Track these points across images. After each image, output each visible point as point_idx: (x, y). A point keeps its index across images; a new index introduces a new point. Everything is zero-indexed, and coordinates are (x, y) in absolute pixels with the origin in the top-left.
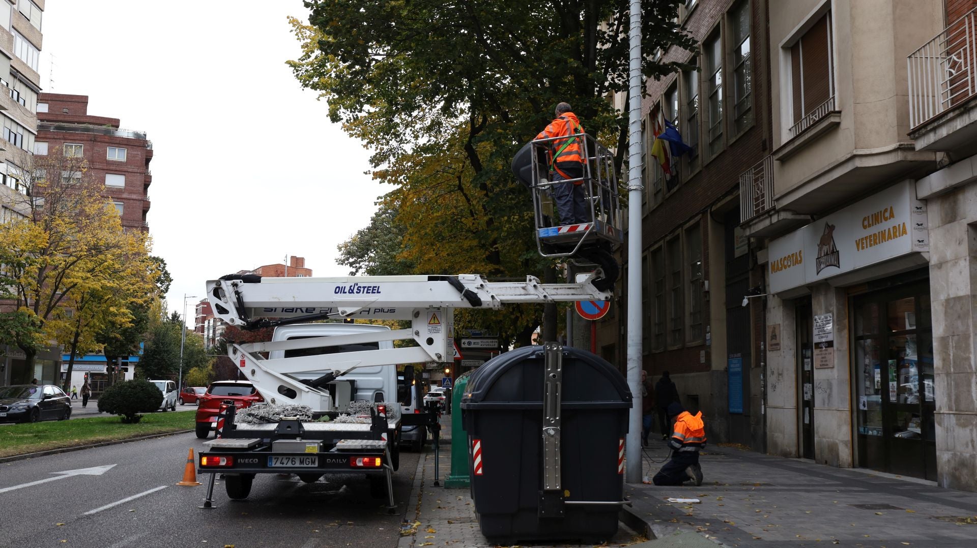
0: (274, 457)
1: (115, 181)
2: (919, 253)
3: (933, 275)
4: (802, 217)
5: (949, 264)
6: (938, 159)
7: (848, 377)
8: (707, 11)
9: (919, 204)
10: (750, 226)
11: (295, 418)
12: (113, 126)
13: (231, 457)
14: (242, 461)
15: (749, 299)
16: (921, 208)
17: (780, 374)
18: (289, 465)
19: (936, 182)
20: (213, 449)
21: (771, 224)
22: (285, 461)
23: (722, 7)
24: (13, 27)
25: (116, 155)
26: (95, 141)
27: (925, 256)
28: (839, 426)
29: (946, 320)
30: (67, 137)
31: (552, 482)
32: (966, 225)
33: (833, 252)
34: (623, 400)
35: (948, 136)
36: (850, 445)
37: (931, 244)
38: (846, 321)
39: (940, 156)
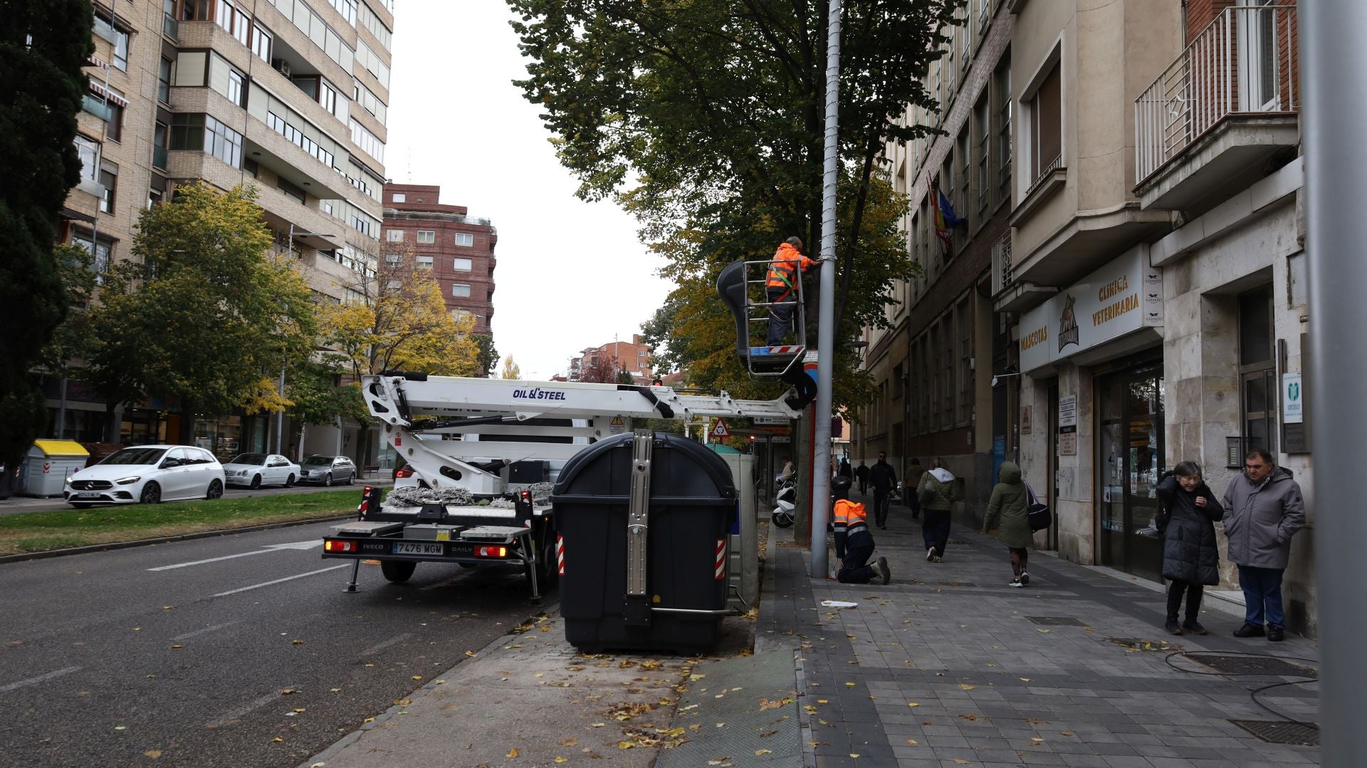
0: (399, 543)
1: (462, 265)
2: (1151, 328)
3: (1167, 352)
4: (1049, 289)
5: (1183, 341)
6: (1174, 220)
7: (1091, 465)
8: (978, 71)
9: (1153, 272)
10: (999, 300)
11: (438, 502)
12: (461, 214)
13: (355, 543)
14: (368, 547)
15: (998, 379)
16: (1155, 277)
17: (1030, 460)
18: (415, 552)
19: (1169, 246)
20: (342, 533)
21: (1017, 298)
22: (410, 548)
23: (990, 66)
24: (352, 117)
25: (464, 241)
26: (444, 228)
27: (1159, 331)
28: (1080, 519)
29: (1178, 405)
30: (420, 224)
31: (637, 585)
32: (1199, 296)
33: (1073, 328)
34: (722, 496)
35: (1172, 190)
36: (1091, 540)
37: (1166, 318)
38: (1091, 404)
39: (1175, 216)
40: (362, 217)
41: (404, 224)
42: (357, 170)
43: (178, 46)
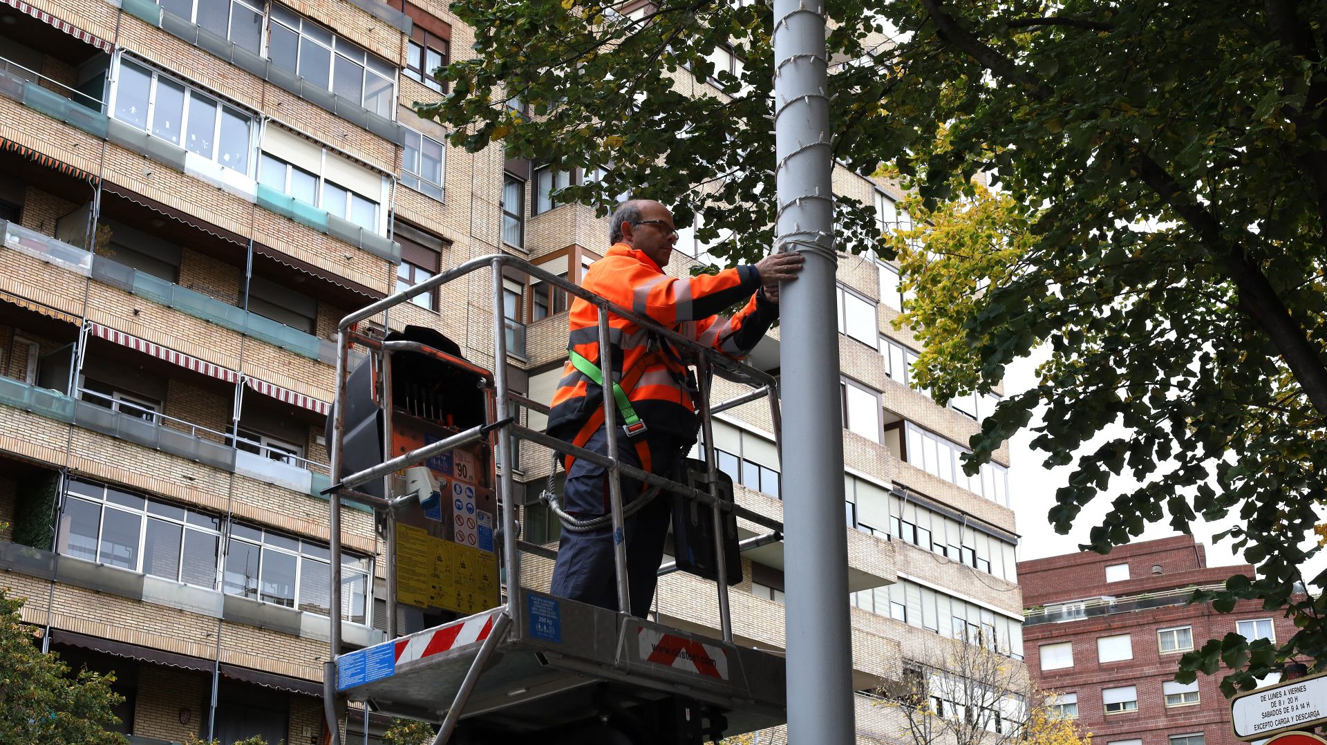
30: (1162, 617)
40: (973, 616)
41: (1128, 623)
42: (952, 528)
43: (527, 367)
